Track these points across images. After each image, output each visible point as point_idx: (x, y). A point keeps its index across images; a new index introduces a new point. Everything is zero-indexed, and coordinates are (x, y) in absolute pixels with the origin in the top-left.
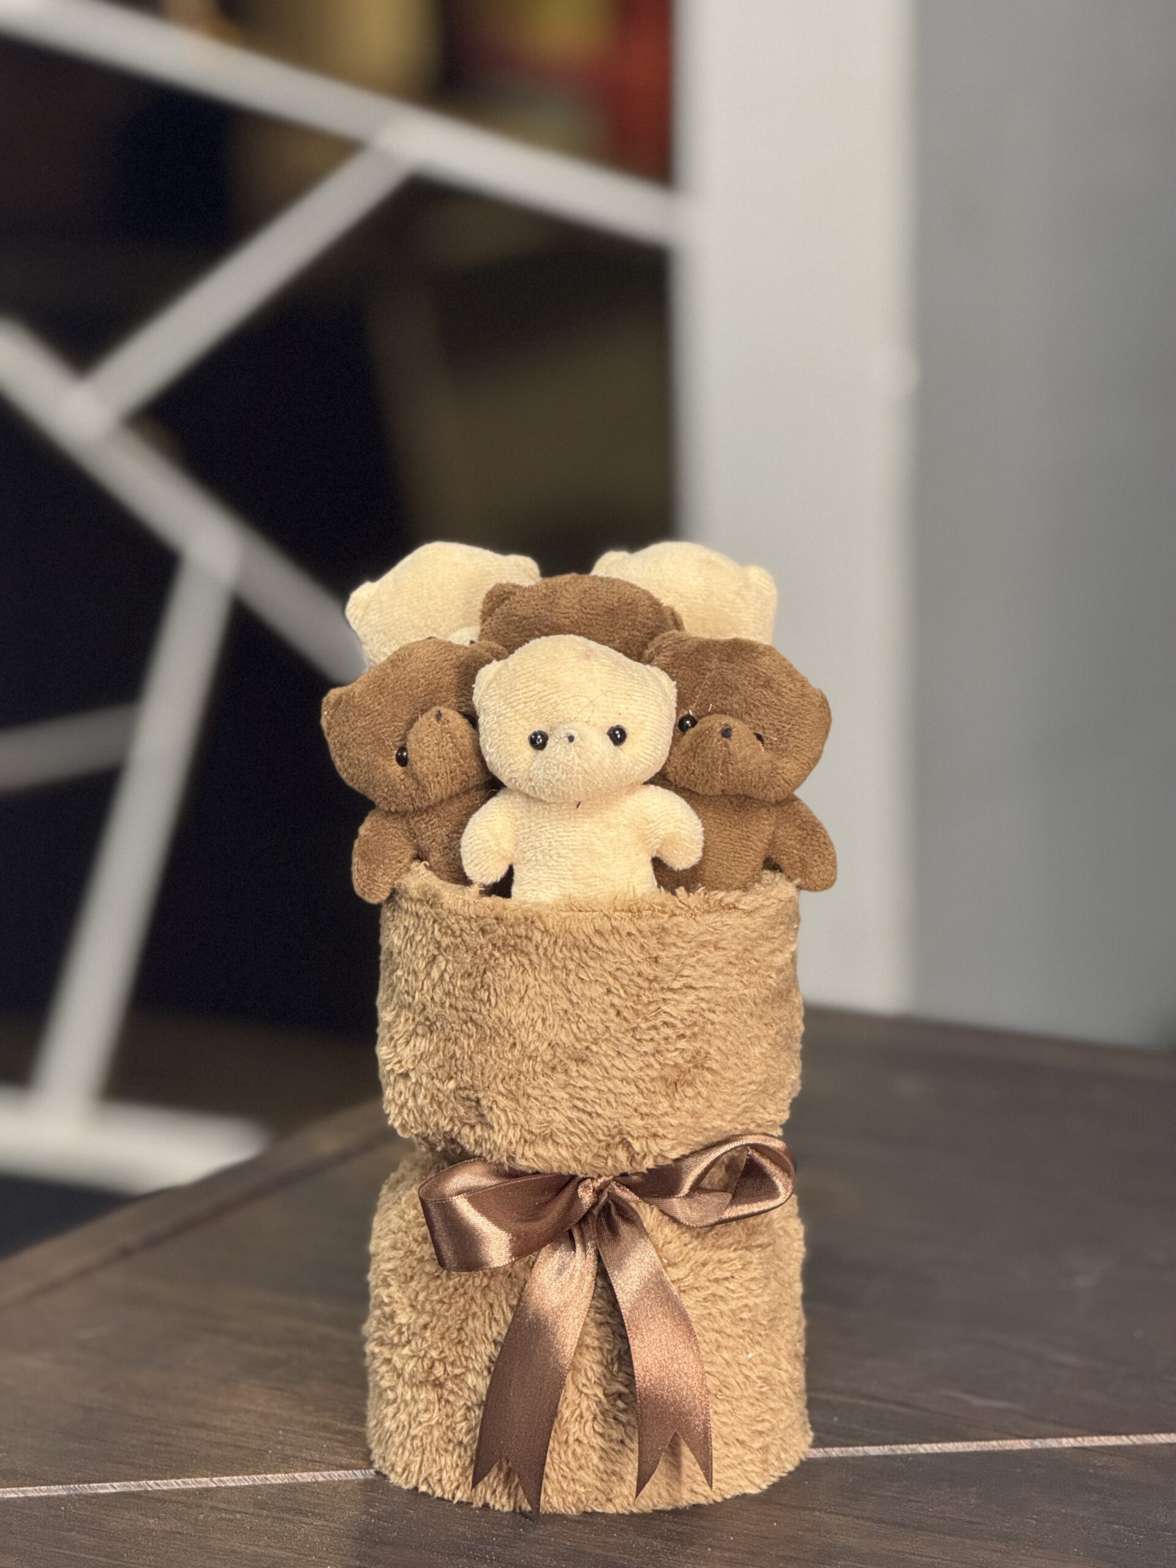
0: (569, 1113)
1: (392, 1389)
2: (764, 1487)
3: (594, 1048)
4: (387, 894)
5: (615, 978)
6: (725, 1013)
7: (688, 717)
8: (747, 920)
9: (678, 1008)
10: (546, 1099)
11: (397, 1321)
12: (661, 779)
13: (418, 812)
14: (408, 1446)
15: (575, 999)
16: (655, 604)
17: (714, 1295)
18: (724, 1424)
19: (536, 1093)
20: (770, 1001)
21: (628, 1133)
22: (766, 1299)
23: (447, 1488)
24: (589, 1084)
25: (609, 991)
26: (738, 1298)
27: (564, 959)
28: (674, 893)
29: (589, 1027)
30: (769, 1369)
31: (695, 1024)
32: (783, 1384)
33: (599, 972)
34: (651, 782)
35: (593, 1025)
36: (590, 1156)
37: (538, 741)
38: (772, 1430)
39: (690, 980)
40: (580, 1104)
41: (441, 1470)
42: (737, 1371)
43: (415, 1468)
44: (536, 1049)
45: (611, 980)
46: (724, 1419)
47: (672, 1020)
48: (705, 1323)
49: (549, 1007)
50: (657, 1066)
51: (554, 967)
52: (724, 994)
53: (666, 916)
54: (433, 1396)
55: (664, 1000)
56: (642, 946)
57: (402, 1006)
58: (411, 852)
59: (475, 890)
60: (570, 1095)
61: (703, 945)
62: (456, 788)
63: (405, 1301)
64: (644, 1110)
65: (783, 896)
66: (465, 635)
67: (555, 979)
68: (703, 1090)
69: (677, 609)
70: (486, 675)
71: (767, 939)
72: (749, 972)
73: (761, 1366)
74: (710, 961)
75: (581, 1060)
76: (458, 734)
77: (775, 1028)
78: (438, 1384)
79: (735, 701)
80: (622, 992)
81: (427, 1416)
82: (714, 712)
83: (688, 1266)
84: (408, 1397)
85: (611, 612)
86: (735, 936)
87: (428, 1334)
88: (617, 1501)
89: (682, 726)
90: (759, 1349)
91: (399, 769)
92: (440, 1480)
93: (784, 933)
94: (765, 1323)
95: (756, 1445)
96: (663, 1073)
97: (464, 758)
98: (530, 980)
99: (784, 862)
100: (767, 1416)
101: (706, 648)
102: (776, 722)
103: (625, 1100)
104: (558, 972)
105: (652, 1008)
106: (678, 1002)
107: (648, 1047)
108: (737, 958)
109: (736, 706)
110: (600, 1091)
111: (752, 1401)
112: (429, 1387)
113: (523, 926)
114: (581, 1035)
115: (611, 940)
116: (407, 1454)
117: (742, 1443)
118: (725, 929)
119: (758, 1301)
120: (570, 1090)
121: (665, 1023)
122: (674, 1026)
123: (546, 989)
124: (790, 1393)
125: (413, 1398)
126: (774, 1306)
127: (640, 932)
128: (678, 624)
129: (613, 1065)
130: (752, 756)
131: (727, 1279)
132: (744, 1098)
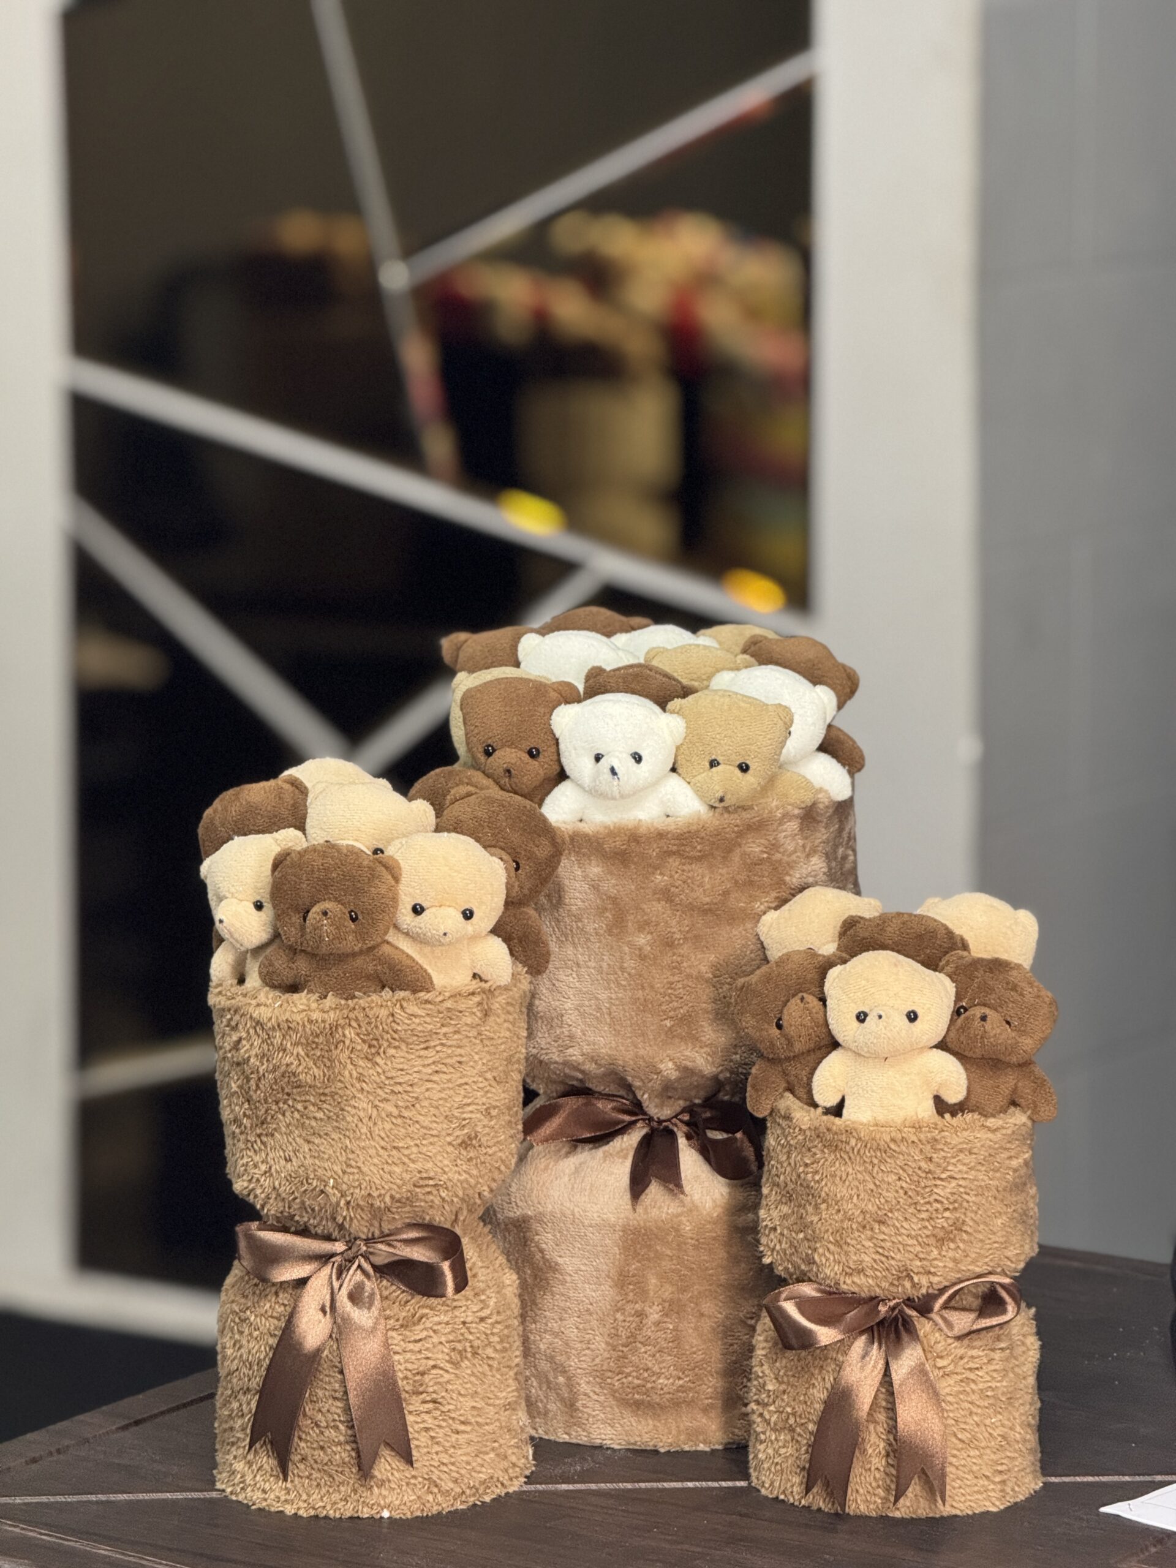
0: (874, 1256)
1: (764, 1433)
2: (1002, 1507)
4: (769, 1111)
5: (904, 1170)
6: (976, 1195)
7: (962, 1007)
8: (990, 1135)
9: (944, 1191)
10: (859, 1247)
11: (766, 1388)
12: (942, 1046)
13: (788, 1059)
14: (773, 1469)
15: (878, 1183)
16: (950, 934)
17: (967, 1379)
18: (975, 1463)
19: (853, 1242)
20: (1008, 1189)
21: (912, 1270)
22: (1004, 1384)
23: (797, 1497)
24: (886, 1237)
25: (900, 1179)
26: (984, 1382)
27: (871, 1157)
28: (943, 1117)
29: (887, 1201)
30: (1006, 1430)
31: (955, 1201)
32: (1018, 1442)
33: (893, 1165)
34: (937, 1046)
35: (889, 1199)
36: (887, 1284)
37: (861, 1017)
38: (1009, 1471)
39: (952, 1173)
40: (881, 1251)
41: (792, 1486)
42: (984, 1429)
43: (777, 1484)
44: (853, 1214)
45: (901, 1172)
46: (974, 1460)
47: (940, 1198)
48: (962, 1397)
49: (861, 1188)
50: (930, 1228)
51: (865, 1162)
52: (976, 1183)
53: (937, 1132)
54: (789, 1437)
55: (936, 1185)
56: (921, 1151)
57: (774, 1185)
58: (784, 1085)
59: (820, 1110)
61: (961, 1151)
62: (812, 1046)
63: (772, 1376)
64: (922, 1256)
65: (1018, 1122)
66: (829, 948)
67: (866, 1169)
68: (961, 1245)
69: (966, 937)
70: (833, 973)
71: (1006, 1149)
72: (993, 1170)
73: (1001, 1428)
74: (965, 1161)
75: (881, 1222)
76: (814, 1011)
77: (1013, 1208)
78: (792, 1430)
79: (992, 999)
80: (908, 1180)
81: (784, 1450)
82: (978, 1004)
83: (950, 1358)
84: (773, 1438)
85: (920, 937)
86: (982, 1146)
87: (785, 1397)
88: (903, 1510)
89: (958, 1012)
90: (1000, 1417)
91: (778, 1031)
92: (792, 1492)
93: (1019, 1146)
94: (1004, 1399)
95: (997, 1479)
96: (934, 1232)
97: (818, 1027)
98: (850, 1171)
99: (1022, 1102)
100: (1003, 1461)
101: (977, 963)
102: (1019, 1013)
103: (909, 1248)
104: (867, 1165)
105: (928, 1190)
106: (945, 1187)
107: (924, 1215)
108: (984, 1160)
109: (993, 1002)
110: (893, 1242)
111: (995, 1450)
112: (786, 1432)
113: (844, 1136)
114: (881, 1206)
115: (902, 1146)
116: (772, 1475)
117: (987, 1477)
118: (976, 1141)
119: (998, 1385)
121: (936, 1200)
122: (942, 1203)
124: (1024, 1450)
125: (776, 1439)
126: (1010, 1389)
127: (920, 1141)
128: (965, 947)
130: (1000, 1034)
131: (977, 1369)
132: (990, 1252)
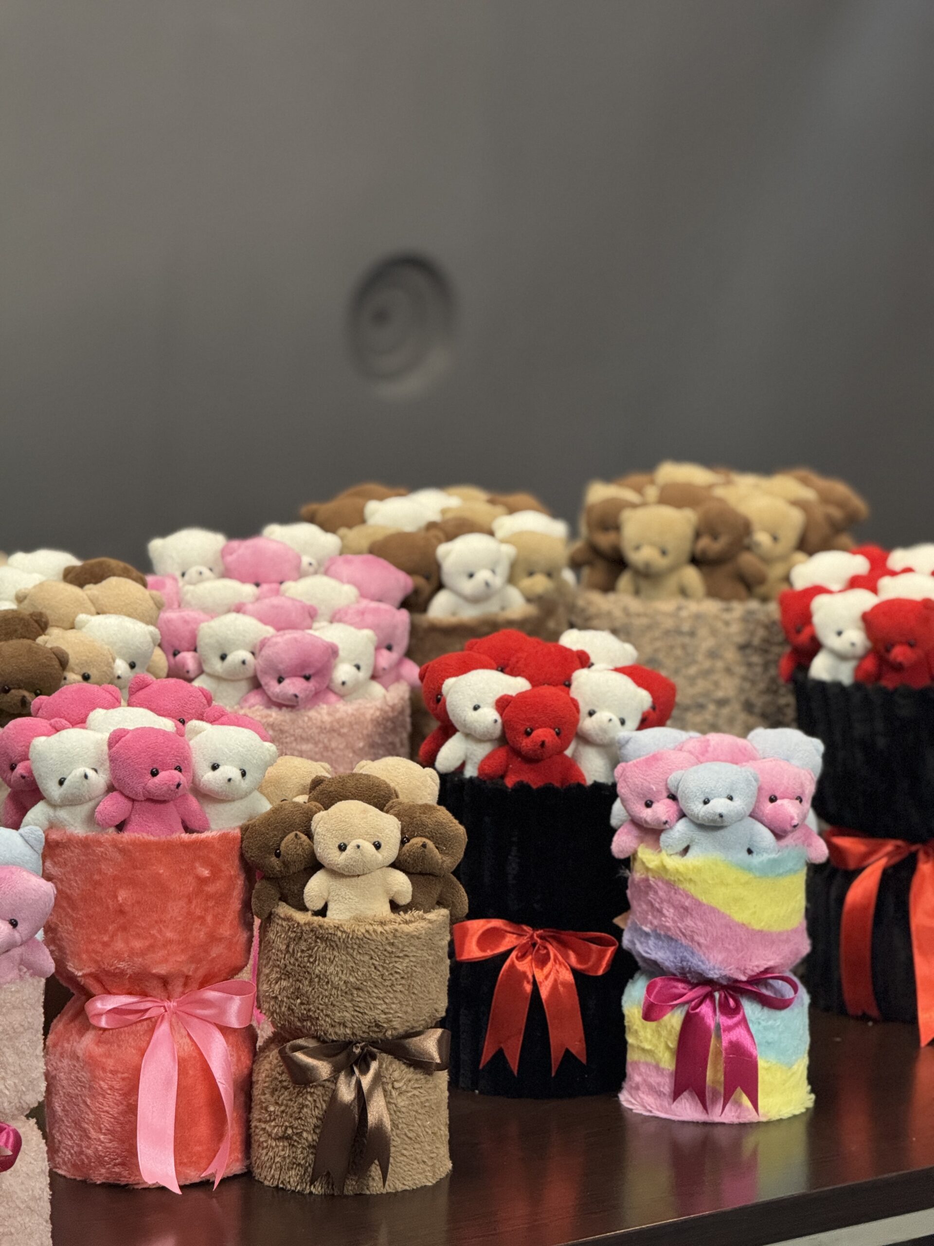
3: (365, 983)
4: (267, 915)
5: (374, 952)
7: (407, 838)
9: (401, 965)
12: (395, 865)
16: (388, 787)
24: (362, 999)
25: (372, 958)
27: (352, 943)
33: (367, 949)
35: (364, 973)
37: (342, 848)
38: (437, 1157)
42: (423, 1129)
43: (277, 1177)
45: (372, 953)
48: (410, 1108)
52: (421, 959)
53: (396, 924)
54: (286, 1144)
55: (396, 962)
59: (310, 913)
60: (354, 1005)
63: (273, 1101)
66: (301, 799)
69: (396, 788)
70: (317, 818)
73: (433, 1128)
76: (304, 843)
79: (427, 832)
80: (378, 959)
81: (283, 1153)
82: (417, 836)
85: (370, 790)
86: (425, 933)
89: (404, 841)
90: (432, 1120)
91: (277, 859)
94: (434, 1107)
95: (431, 1163)
97: (306, 854)
99: (445, 902)
100: (435, 1151)
101: (408, 807)
102: (444, 841)
103: (378, 1007)
104: (349, 950)
105: (391, 965)
106: (402, 962)
107: (388, 983)
109: (427, 834)
110: (367, 1003)
111: (429, 1143)
112: (285, 1140)
113: (332, 929)
114: (359, 978)
115: (373, 935)
116: (273, 1171)
117: (425, 1162)
118: (421, 929)
120: (354, 1003)
122: (399, 973)
123: (344, 957)
124: (443, 1140)
125: (276, 1145)
126: (438, 1101)
128: (398, 796)
129: (373, 992)
130: (434, 856)
